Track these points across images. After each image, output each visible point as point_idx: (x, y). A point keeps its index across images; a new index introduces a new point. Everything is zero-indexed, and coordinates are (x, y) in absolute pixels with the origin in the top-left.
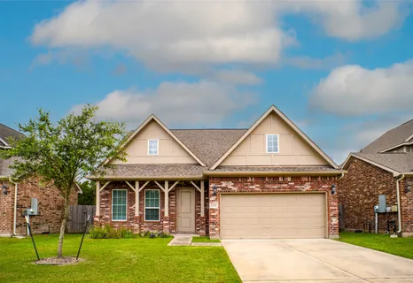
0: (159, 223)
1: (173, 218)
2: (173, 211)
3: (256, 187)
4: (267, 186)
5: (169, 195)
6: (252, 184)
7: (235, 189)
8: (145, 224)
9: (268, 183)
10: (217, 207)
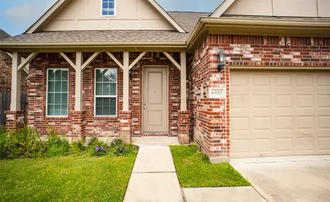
0: (115, 121)
1: (136, 112)
2: (136, 101)
3: (293, 57)
4: (314, 55)
5: (131, 77)
6: (287, 50)
7: (257, 59)
8: (95, 122)
9: (315, 49)
10: (223, 96)
